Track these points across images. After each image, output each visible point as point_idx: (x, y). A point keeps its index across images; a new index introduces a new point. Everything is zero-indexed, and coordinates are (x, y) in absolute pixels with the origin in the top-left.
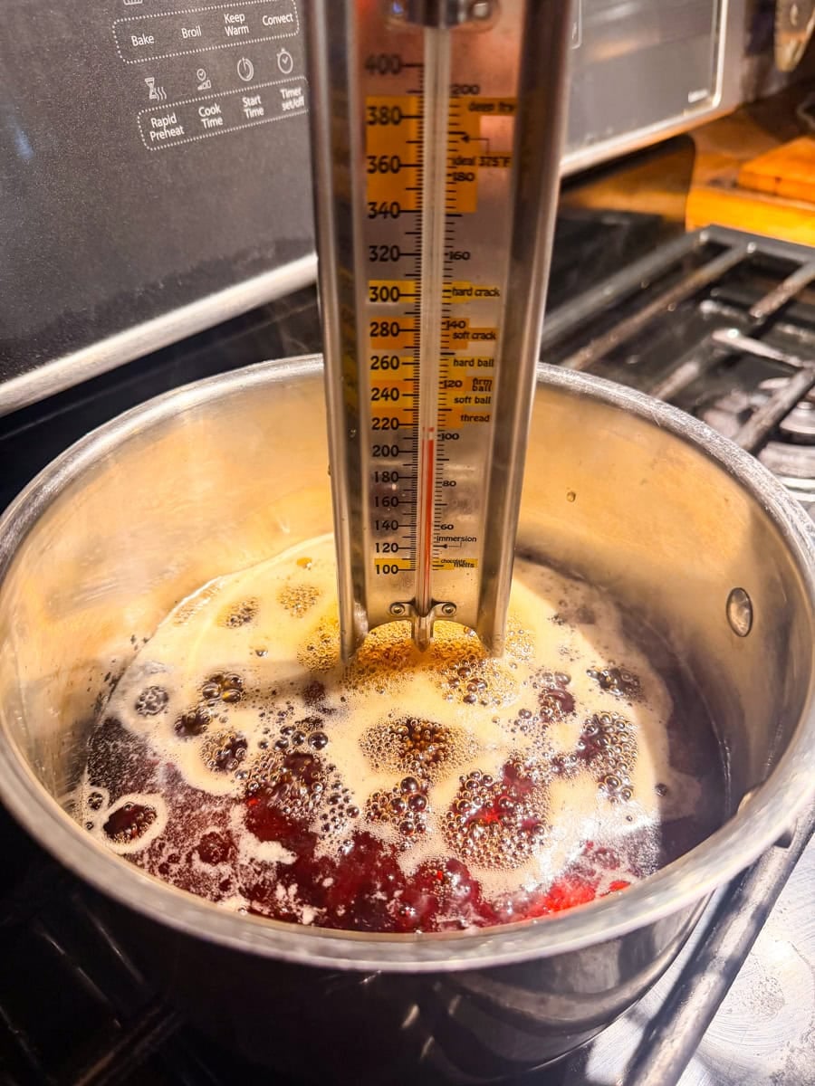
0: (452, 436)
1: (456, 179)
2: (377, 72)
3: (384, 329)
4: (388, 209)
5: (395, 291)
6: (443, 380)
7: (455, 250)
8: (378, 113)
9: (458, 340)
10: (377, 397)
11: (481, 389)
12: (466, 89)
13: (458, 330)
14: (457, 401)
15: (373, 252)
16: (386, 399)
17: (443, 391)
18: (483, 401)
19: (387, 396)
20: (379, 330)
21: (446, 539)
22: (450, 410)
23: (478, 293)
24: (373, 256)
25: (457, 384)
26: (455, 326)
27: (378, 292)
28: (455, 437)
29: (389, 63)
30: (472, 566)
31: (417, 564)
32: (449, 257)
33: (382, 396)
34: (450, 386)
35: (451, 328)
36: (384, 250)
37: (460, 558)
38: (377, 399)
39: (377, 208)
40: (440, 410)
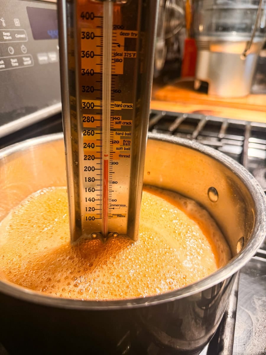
0: (116, 163)
1: (115, 61)
2: (85, 19)
3: (88, 119)
4: (90, 72)
5: (92, 104)
6: (111, 140)
7: (115, 89)
8: (85, 34)
9: (117, 124)
10: (86, 147)
11: (127, 144)
12: (119, 27)
13: (117, 121)
14: (117, 149)
15: (84, 89)
16: (89, 148)
17: (111, 145)
18: (127, 149)
19: (90, 146)
20: (86, 119)
21: (114, 205)
22: (115, 152)
23: (124, 106)
24: (83, 90)
25: (117, 142)
26: (116, 119)
27: (86, 104)
28: (117, 163)
29: (90, 16)
30: (124, 216)
31: (102, 216)
32: (113, 91)
33: (88, 146)
34: (114, 143)
35: (114, 120)
36: (88, 88)
37: (119, 213)
38: (86, 148)
39: (85, 71)
40: (110, 152)
